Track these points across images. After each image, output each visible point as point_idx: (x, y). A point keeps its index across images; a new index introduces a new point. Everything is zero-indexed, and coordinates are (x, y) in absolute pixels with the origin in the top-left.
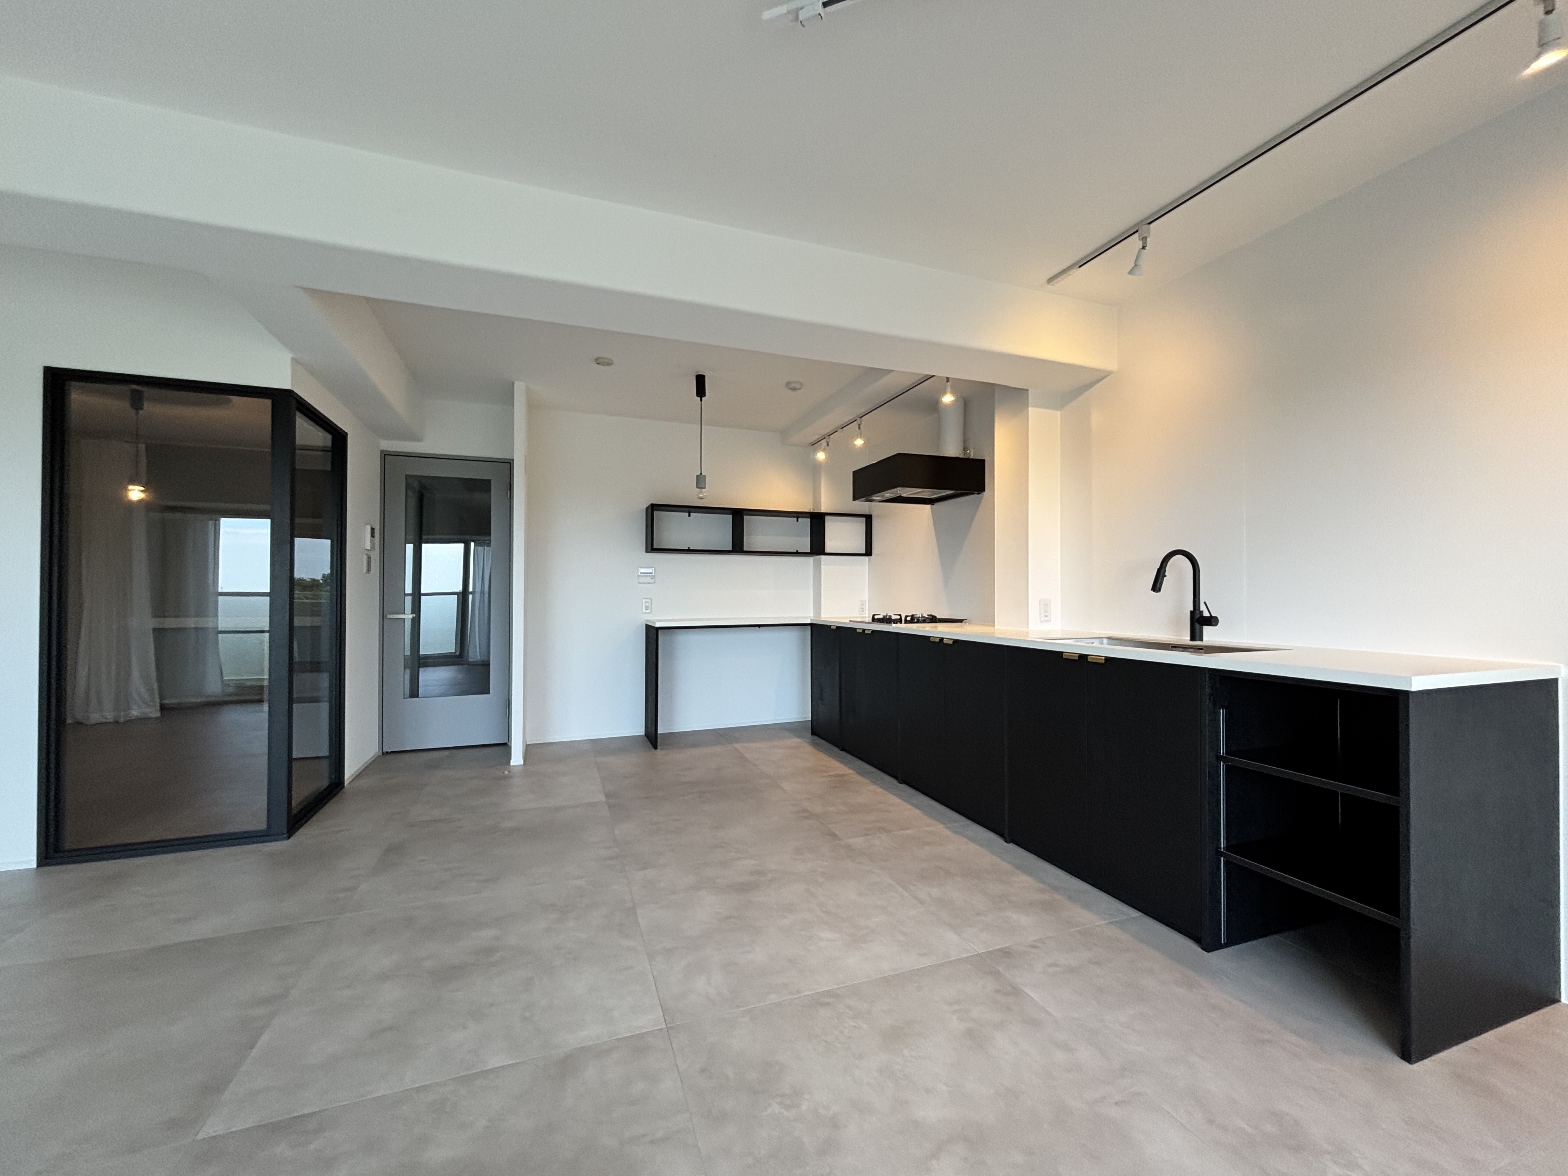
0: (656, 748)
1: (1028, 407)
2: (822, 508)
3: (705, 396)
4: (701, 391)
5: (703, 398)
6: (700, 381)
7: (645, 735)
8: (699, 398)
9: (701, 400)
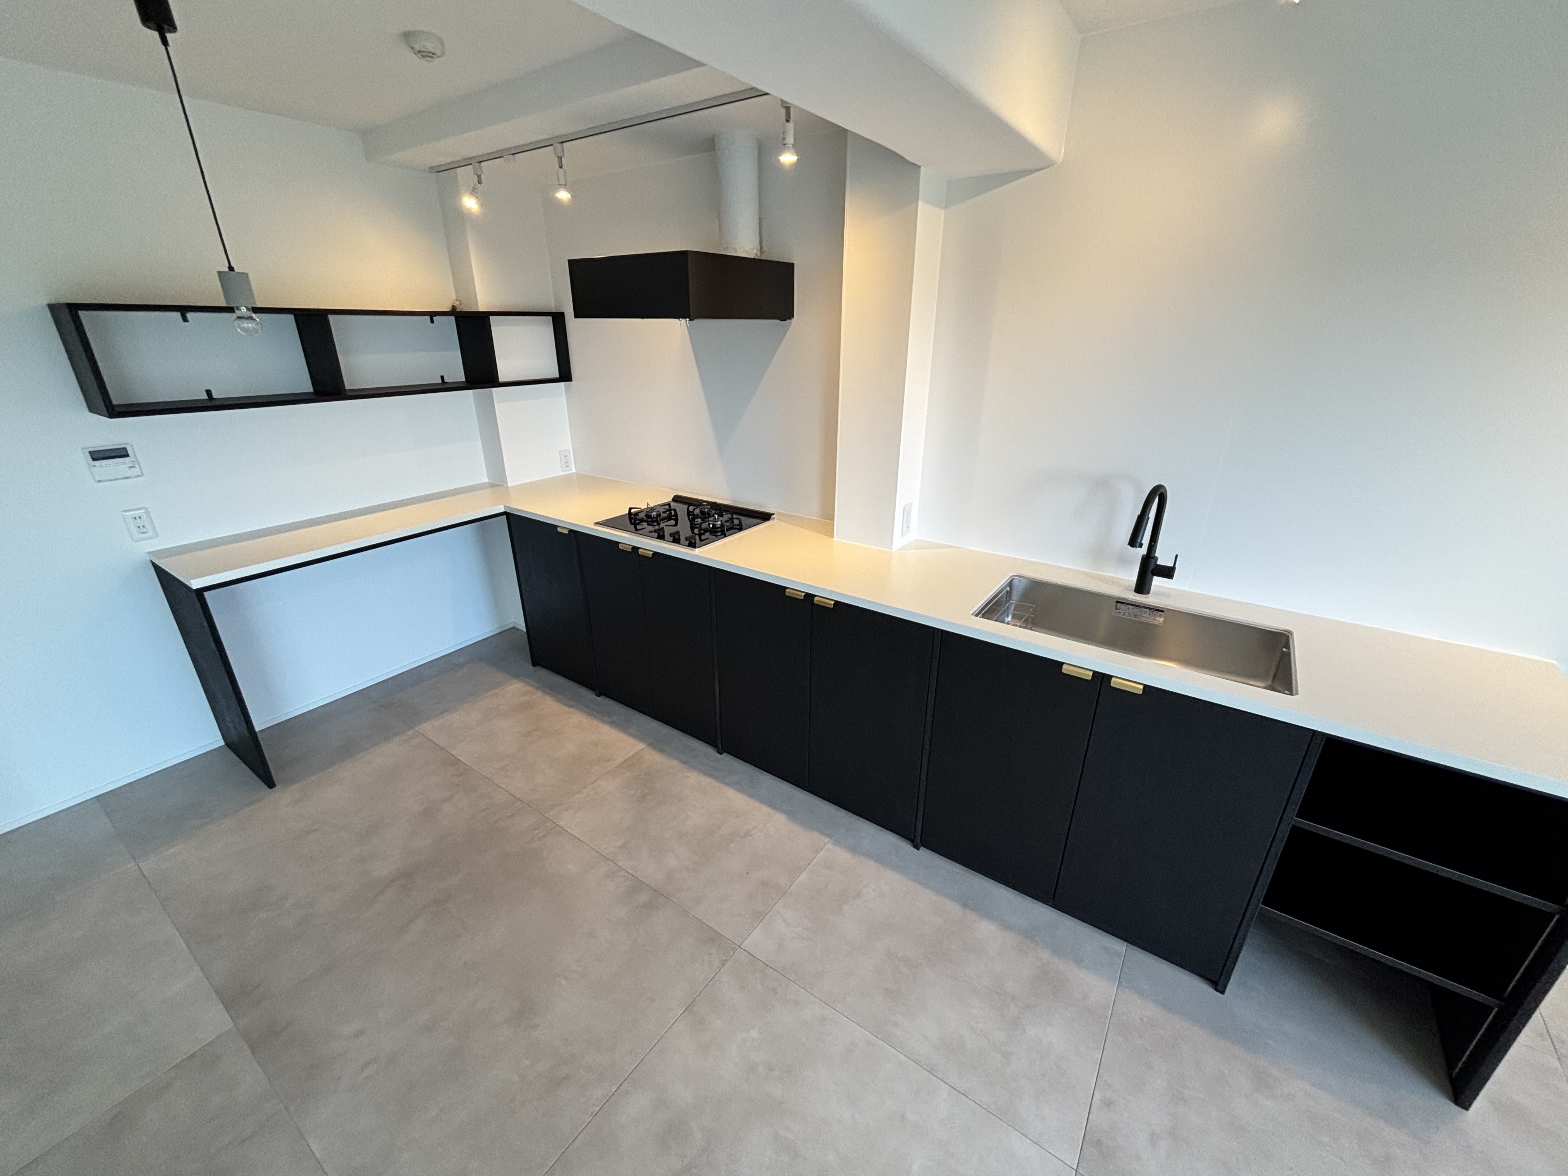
0: (271, 784)
1: (916, 200)
2: (480, 303)
7: (227, 744)
9: (165, 42)
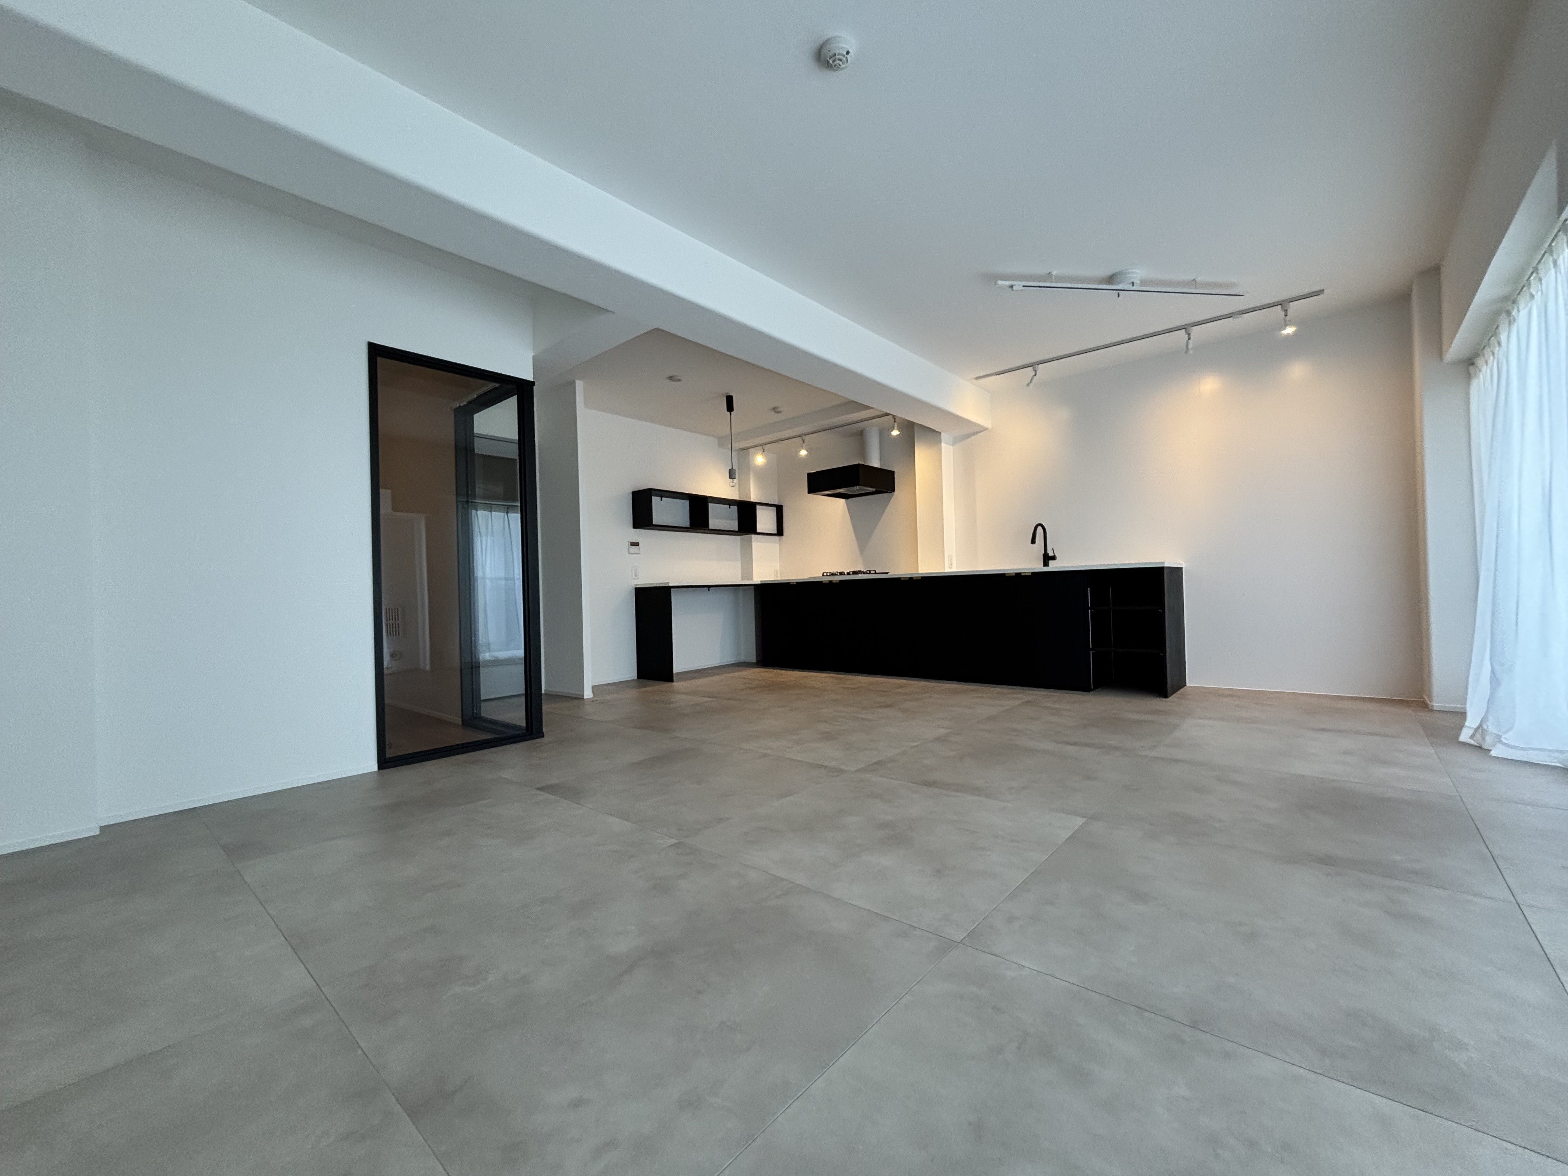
0: (672, 681)
1: (941, 444)
2: (752, 499)
3: (733, 410)
4: (730, 408)
5: (732, 413)
6: (730, 400)
8: (729, 413)
9: (731, 414)
